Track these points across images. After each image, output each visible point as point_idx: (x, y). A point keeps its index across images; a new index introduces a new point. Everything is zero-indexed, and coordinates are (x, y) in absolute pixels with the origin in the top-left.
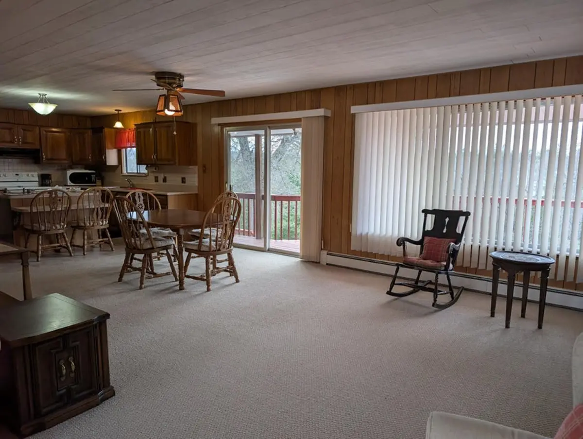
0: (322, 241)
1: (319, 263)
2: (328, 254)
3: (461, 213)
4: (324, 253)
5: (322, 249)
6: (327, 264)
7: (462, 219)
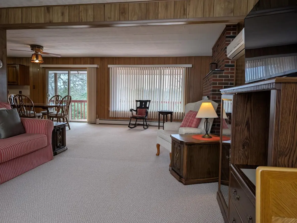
0: (97, 115)
1: (96, 123)
2: (99, 120)
3: (148, 101)
4: (98, 120)
5: (97, 118)
6: (99, 124)
7: (148, 103)
